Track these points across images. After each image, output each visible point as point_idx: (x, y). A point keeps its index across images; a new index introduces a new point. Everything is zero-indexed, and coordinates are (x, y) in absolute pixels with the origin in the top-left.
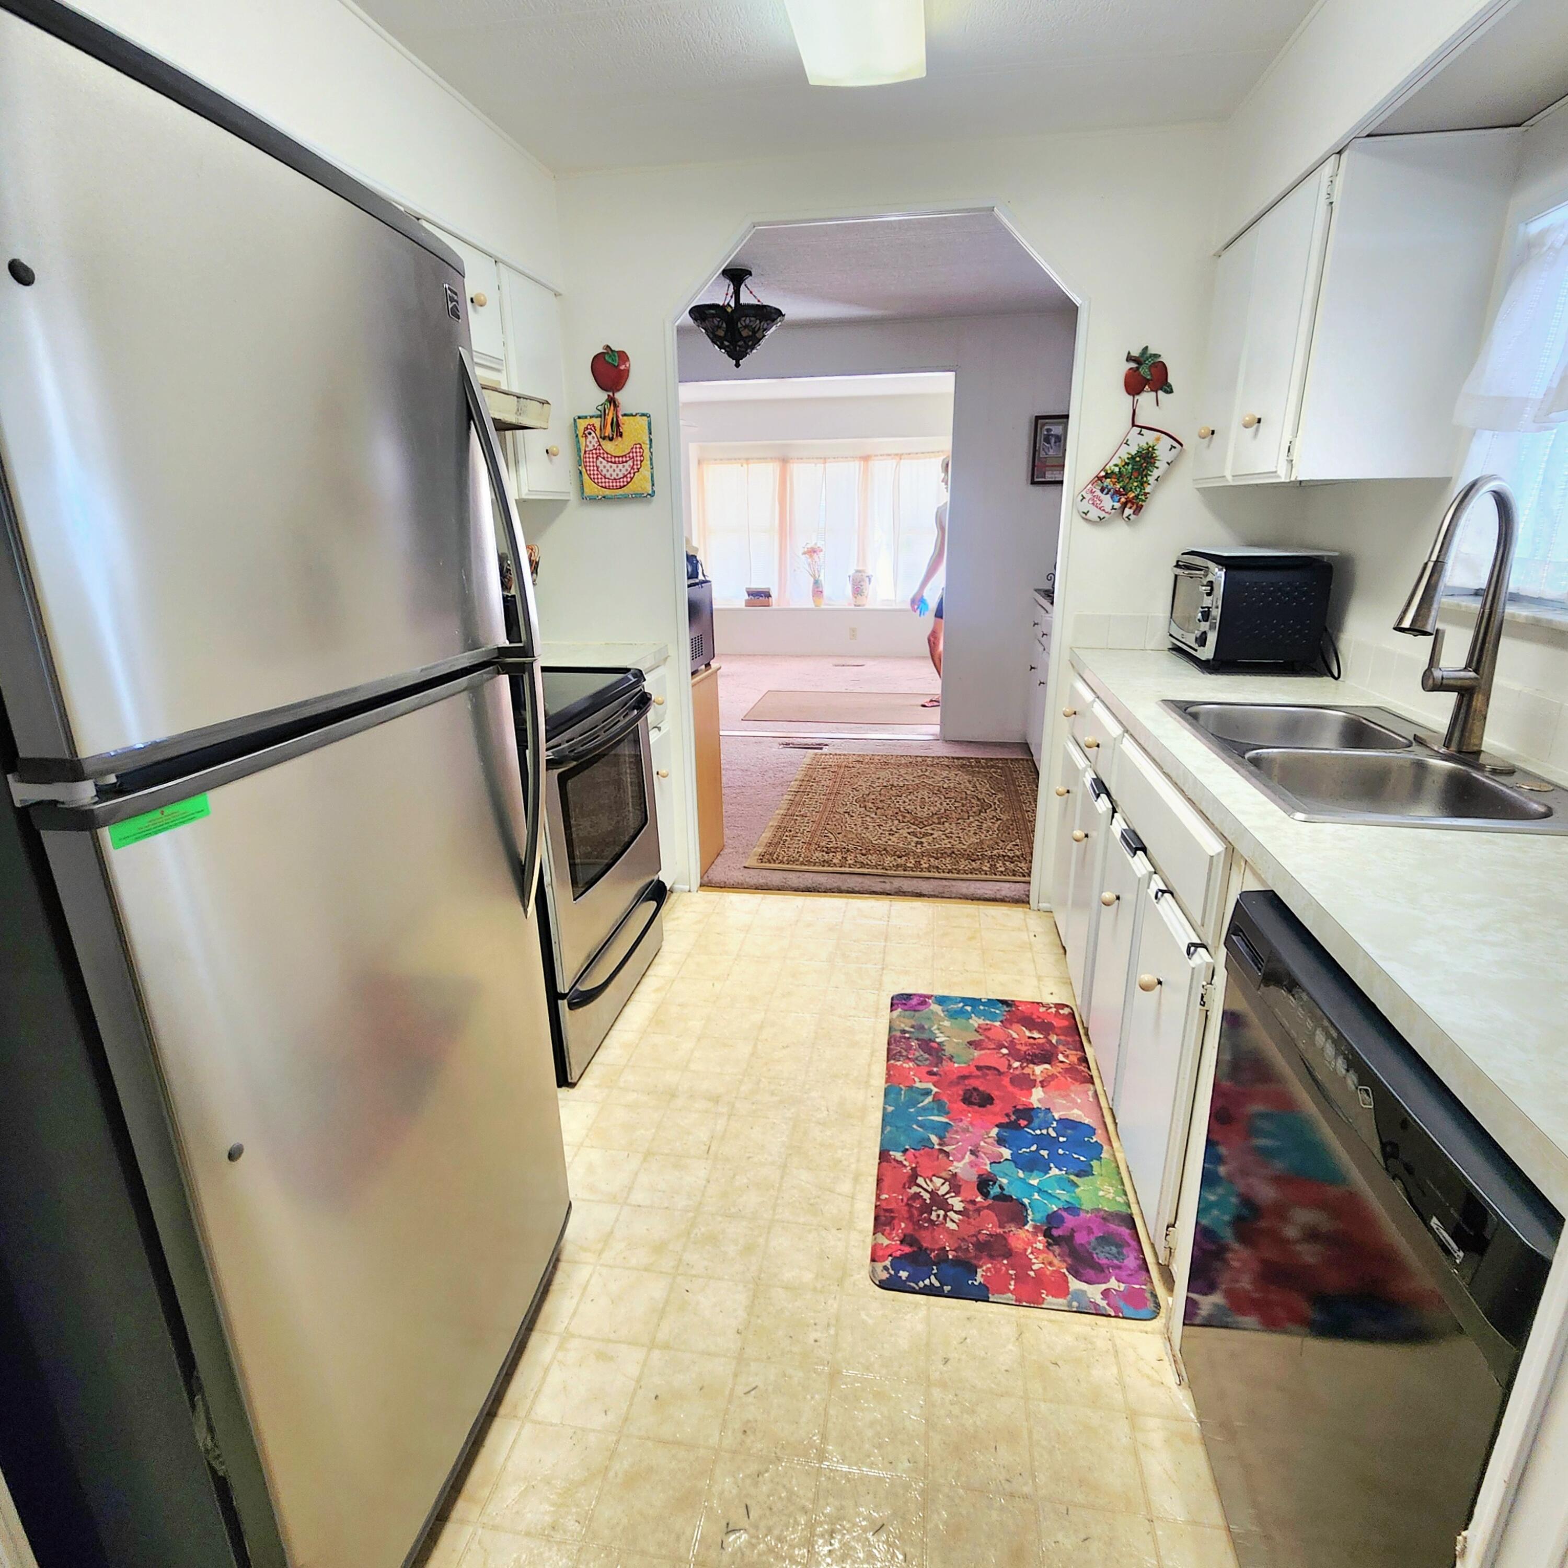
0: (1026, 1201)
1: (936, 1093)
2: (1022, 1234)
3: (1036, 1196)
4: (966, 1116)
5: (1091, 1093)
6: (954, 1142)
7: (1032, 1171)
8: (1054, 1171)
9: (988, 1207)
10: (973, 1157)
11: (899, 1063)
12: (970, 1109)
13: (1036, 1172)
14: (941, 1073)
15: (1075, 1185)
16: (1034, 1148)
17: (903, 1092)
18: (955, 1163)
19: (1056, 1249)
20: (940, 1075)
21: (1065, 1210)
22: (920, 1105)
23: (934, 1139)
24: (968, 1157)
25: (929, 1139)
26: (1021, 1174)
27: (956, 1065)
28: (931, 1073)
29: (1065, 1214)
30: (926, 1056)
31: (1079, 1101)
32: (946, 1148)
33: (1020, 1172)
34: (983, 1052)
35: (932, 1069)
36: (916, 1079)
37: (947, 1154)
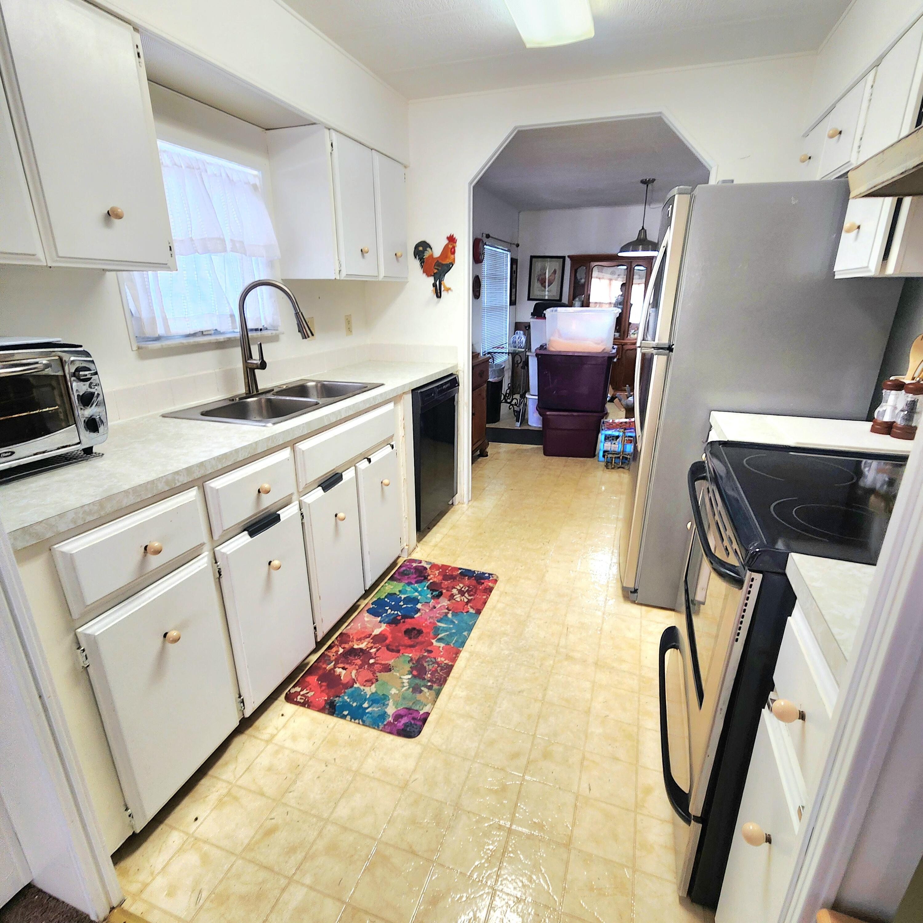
0: (425, 588)
1: (434, 639)
2: (435, 580)
3: (419, 589)
4: (426, 624)
5: (349, 627)
6: (441, 613)
7: (414, 598)
8: (403, 597)
9: (442, 588)
10: (436, 606)
11: (446, 662)
12: (421, 628)
13: (412, 597)
14: (423, 651)
15: (400, 591)
16: (405, 606)
17: (454, 642)
18: (446, 604)
19: (426, 574)
20: (425, 650)
21: (412, 584)
22: (448, 633)
23: (450, 616)
24: (438, 606)
25: (453, 615)
26: (419, 597)
27: (410, 655)
28: (430, 652)
29: (413, 582)
30: (425, 664)
31: (359, 625)
32: (447, 611)
33: (419, 598)
34: (387, 662)
35: (428, 655)
36: (441, 649)
37: (447, 609)
